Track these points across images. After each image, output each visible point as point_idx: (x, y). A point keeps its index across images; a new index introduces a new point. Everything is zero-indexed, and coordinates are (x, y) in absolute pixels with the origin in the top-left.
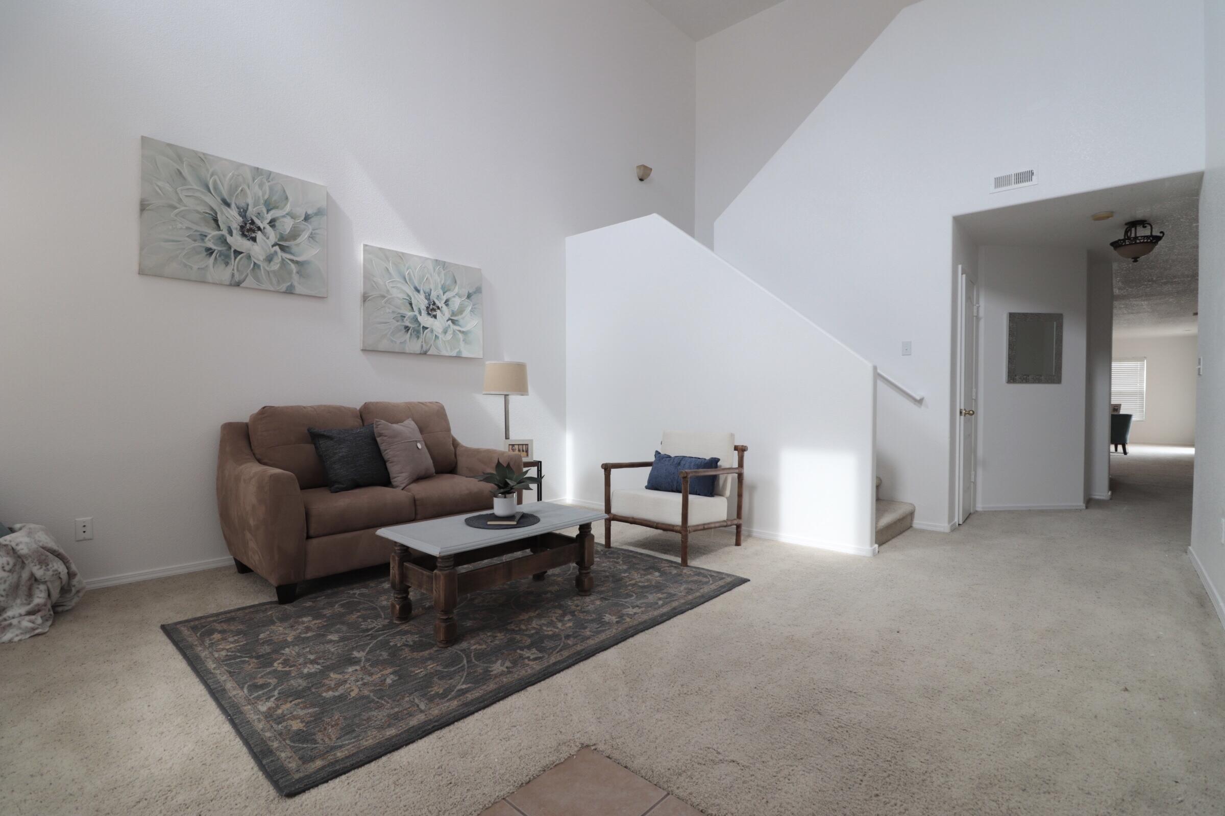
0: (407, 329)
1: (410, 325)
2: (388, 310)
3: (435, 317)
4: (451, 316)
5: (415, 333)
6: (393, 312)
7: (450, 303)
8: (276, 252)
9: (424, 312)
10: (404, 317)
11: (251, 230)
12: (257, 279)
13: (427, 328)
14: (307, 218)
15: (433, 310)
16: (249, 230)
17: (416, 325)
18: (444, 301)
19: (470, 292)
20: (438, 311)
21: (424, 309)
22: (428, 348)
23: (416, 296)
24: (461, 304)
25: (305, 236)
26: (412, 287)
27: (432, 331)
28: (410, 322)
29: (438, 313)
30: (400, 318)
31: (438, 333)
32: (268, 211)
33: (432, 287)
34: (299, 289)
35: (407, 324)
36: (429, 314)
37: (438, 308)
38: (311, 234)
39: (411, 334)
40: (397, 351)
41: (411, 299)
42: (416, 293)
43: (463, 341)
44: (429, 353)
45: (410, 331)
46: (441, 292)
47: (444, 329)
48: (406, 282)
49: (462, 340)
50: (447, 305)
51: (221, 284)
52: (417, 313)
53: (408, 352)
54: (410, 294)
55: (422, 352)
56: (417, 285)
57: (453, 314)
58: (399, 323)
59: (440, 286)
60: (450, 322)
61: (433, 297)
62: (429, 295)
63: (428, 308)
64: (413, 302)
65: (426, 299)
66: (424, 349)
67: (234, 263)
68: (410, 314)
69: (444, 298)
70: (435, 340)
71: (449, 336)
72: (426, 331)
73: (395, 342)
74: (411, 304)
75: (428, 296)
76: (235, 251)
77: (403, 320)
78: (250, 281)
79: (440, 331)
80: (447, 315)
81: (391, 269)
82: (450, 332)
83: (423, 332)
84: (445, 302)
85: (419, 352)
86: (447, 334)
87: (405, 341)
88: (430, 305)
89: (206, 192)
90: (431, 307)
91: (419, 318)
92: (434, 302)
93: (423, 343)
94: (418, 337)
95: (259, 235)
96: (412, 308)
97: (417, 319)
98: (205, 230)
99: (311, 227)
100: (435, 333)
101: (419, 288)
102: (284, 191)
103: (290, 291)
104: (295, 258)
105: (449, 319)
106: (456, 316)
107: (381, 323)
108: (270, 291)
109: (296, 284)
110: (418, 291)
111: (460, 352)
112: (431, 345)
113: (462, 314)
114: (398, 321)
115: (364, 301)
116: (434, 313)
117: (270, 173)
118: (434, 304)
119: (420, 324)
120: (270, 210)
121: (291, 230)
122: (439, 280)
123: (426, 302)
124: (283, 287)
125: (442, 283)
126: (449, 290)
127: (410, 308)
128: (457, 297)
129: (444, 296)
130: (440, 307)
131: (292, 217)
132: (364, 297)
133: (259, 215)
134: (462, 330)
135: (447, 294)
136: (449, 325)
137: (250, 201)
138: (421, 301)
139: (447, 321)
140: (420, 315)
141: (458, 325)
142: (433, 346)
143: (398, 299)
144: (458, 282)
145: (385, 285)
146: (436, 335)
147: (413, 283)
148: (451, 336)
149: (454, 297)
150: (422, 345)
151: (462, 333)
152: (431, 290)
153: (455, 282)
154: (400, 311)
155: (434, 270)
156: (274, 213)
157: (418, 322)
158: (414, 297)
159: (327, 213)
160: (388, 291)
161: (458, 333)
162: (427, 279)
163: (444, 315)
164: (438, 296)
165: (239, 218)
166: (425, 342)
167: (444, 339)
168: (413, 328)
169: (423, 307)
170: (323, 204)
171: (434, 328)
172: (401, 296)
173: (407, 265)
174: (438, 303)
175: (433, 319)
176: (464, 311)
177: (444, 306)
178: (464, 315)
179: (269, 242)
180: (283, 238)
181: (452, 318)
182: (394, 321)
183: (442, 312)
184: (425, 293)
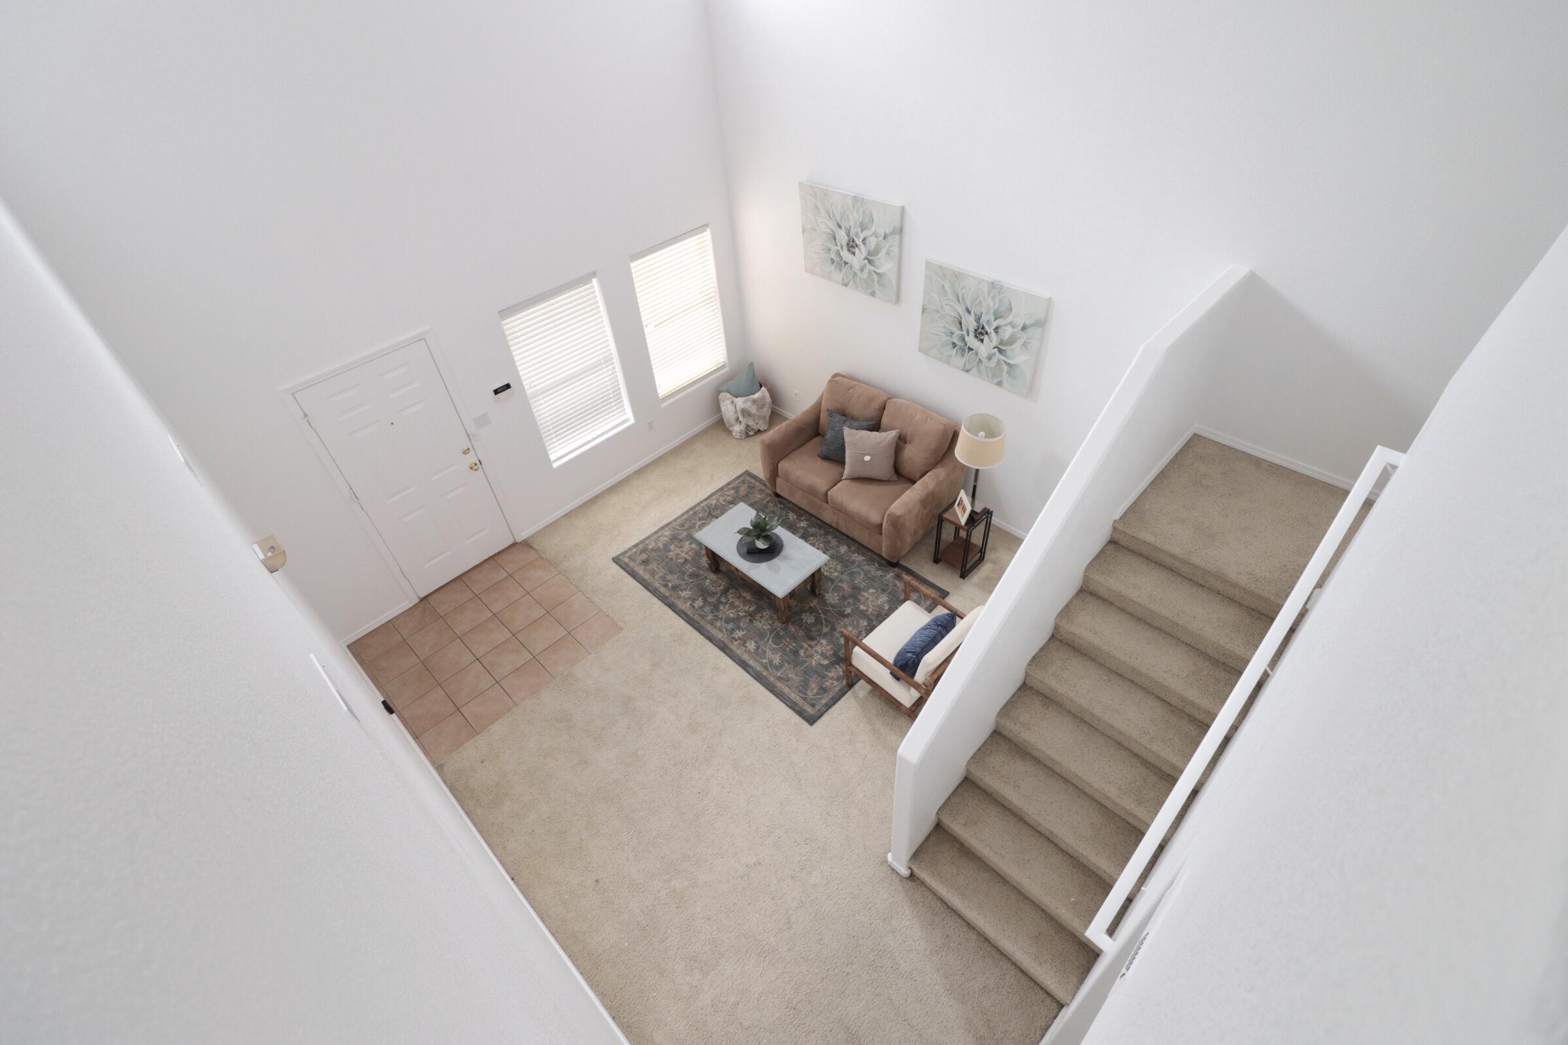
0: (954, 345)
1: (957, 342)
2: (940, 325)
3: (982, 341)
4: (999, 344)
5: (961, 351)
6: (944, 327)
7: (1000, 331)
8: (866, 264)
9: (972, 334)
10: (953, 334)
11: (852, 246)
12: (856, 283)
13: (972, 350)
14: (885, 237)
15: (981, 333)
17: (963, 344)
19: (1027, 323)
20: (986, 336)
21: (972, 331)
22: (970, 366)
23: (966, 316)
24: (1012, 335)
25: (883, 251)
26: (964, 307)
28: (958, 340)
29: (986, 338)
30: (949, 334)
31: (983, 357)
32: (862, 232)
33: (984, 310)
34: (879, 293)
35: (955, 341)
36: (976, 337)
37: (987, 333)
38: (888, 251)
39: (957, 351)
40: (944, 359)
41: (961, 318)
42: (966, 314)
43: (1007, 372)
44: (970, 373)
45: (956, 348)
46: (993, 318)
47: (989, 356)
48: (959, 301)
49: (1005, 371)
50: (996, 333)
51: (838, 283)
52: (965, 333)
53: (952, 364)
54: (961, 313)
55: (964, 370)
56: (968, 306)
58: (949, 338)
59: (992, 311)
60: (996, 350)
61: (983, 321)
62: (980, 318)
63: (976, 330)
64: (963, 322)
65: (976, 321)
66: (967, 366)
67: (844, 270)
68: (959, 332)
69: (995, 324)
70: (978, 363)
71: (993, 363)
72: (971, 352)
73: (943, 353)
74: (961, 323)
75: (978, 319)
76: (845, 262)
77: (951, 336)
78: (852, 284)
79: (985, 355)
80: (995, 342)
81: (947, 287)
82: (994, 360)
83: (968, 353)
84: (995, 329)
85: (961, 367)
86: (991, 361)
87: (951, 355)
88: (978, 328)
90: (980, 330)
91: (967, 338)
92: (983, 326)
95: (856, 250)
96: (961, 327)
97: (964, 338)
98: (829, 245)
99: (887, 245)
100: (979, 356)
101: (970, 309)
102: (871, 214)
103: (873, 294)
104: (877, 270)
105: (997, 347)
106: (1004, 345)
107: (933, 333)
108: (860, 290)
109: (877, 289)
110: (969, 312)
111: (1001, 382)
112: (974, 366)
113: (1011, 345)
115: (923, 312)
116: (982, 337)
117: (863, 198)
118: (983, 328)
119: (966, 344)
120: (864, 229)
121: (875, 247)
122: (992, 305)
123: (976, 324)
124: (869, 290)
125: (996, 307)
126: (1000, 317)
127: (959, 327)
128: (1009, 327)
129: (995, 321)
130: (989, 332)
131: (876, 237)
132: (923, 309)
133: (857, 234)
134: (1008, 361)
135: (998, 321)
136: (995, 353)
137: (852, 224)
138: (970, 323)
139: (994, 348)
140: (968, 335)
141: (1005, 356)
142: (975, 368)
143: (951, 316)
144: (1014, 310)
145: (940, 301)
146: (980, 359)
147: (965, 304)
148: (995, 364)
149: (1006, 325)
150: (965, 364)
151: (1008, 364)
152: (982, 314)
153: (1011, 310)
154: (951, 328)
155: (989, 293)
156: (866, 233)
157: (965, 341)
158: (965, 318)
159: (900, 231)
160: (942, 307)
161: (1003, 362)
162: (980, 301)
163: (991, 341)
164: (988, 321)
165: (847, 238)
166: (968, 362)
167: (987, 365)
168: (960, 346)
169: (972, 329)
170: (897, 224)
171: (979, 351)
172: (953, 314)
173: (962, 285)
174: (987, 328)
175: (980, 343)
176: (1015, 342)
177: (993, 332)
178: (1013, 346)
179: (863, 257)
180: (869, 253)
181: (1000, 347)
182: (944, 335)
183: (989, 338)
184: (975, 315)
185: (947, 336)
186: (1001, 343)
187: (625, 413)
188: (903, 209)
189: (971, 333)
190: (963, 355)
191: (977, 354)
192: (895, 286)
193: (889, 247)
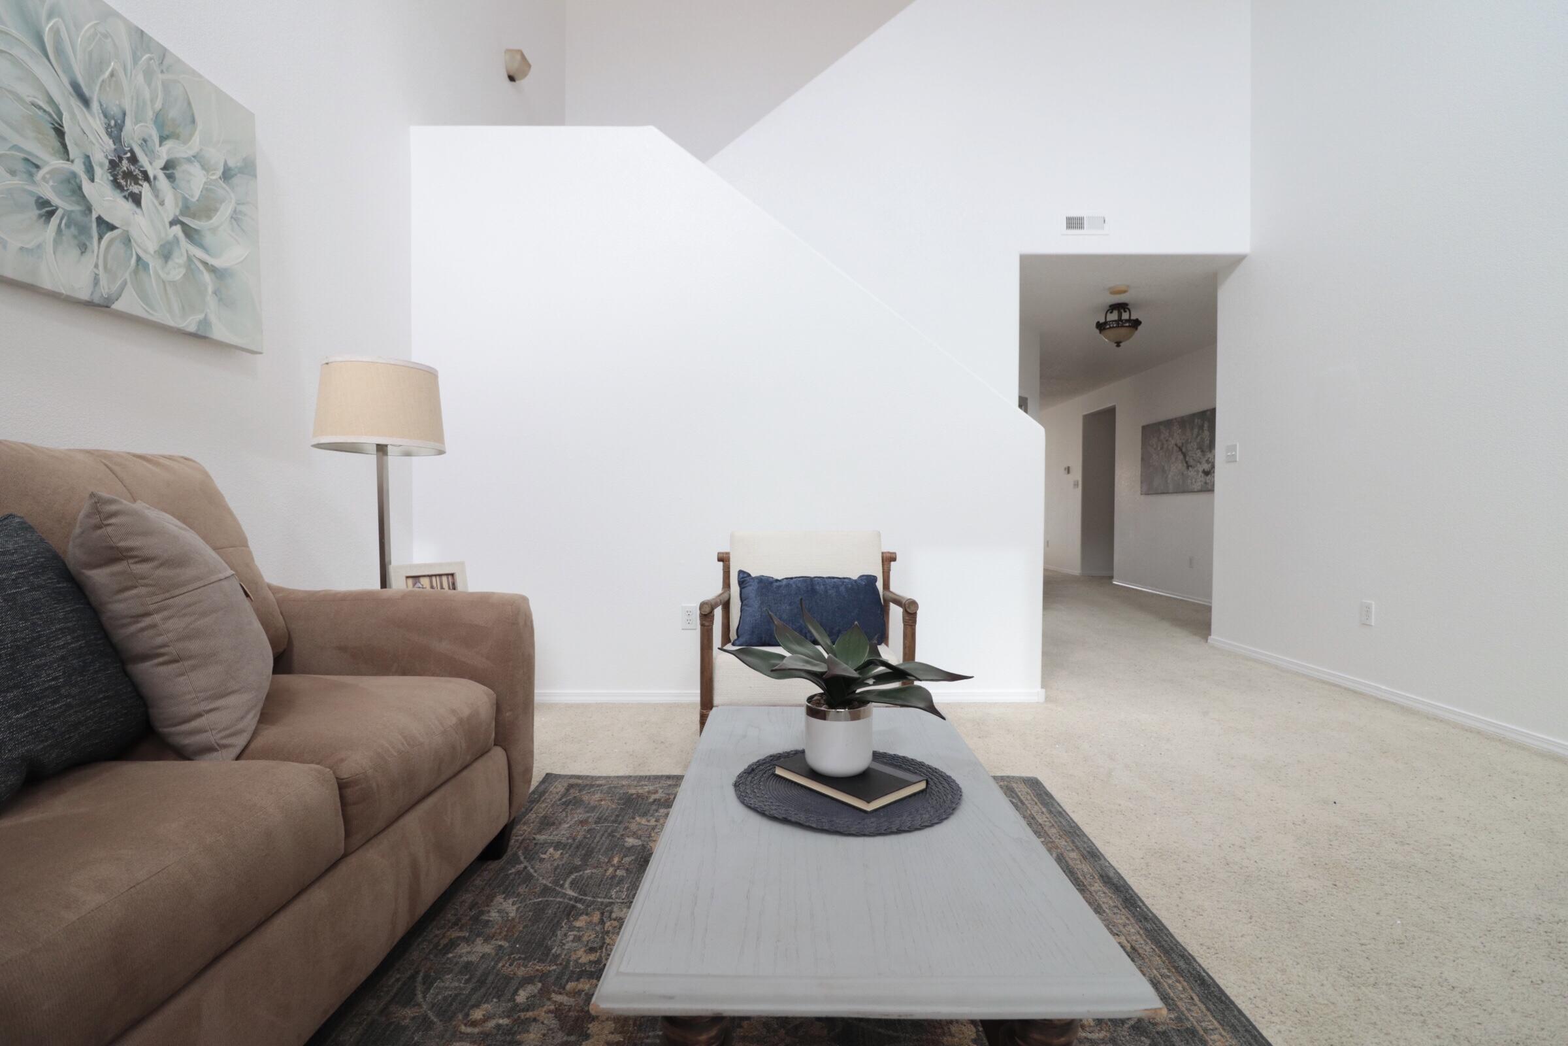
0: (47, 210)
1: (56, 200)
3: (136, 199)
4: (182, 213)
5: (73, 230)
7: (178, 173)
9: (102, 174)
10: (38, 167)
13: (112, 228)
15: (131, 176)
17: (77, 207)
18: (161, 163)
19: (229, 163)
20: (146, 184)
21: (101, 165)
22: (113, 289)
23: (79, 116)
24: (207, 190)
26: (63, 80)
28: (56, 193)
29: (145, 191)
30: (21, 166)
31: (145, 251)
33: (127, 105)
35: (47, 192)
36: (117, 185)
37: (145, 176)
39: (59, 230)
40: (6, 273)
41: (60, 114)
42: (75, 103)
43: (215, 293)
44: (117, 306)
45: (55, 220)
46: (154, 133)
47: (162, 246)
48: (44, 54)
49: (210, 290)
50: (170, 177)
52: (78, 167)
53: (47, 284)
54: (57, 98)
55: (95, 299)
56: (79, 80)
57: (186, 209)
59: (150, 113)
60: (177, 229)
61: (133, 132)
62: (120, 127)
63: (113, 164)
64: (66, 129)
65: (109, 134)
66: (103, 291)
68: (58, 163)
69: (163, 153)
70: (136, 272)
71: (175, 271)
72: (109, 236)
73: (4, 244)
74: (60, 132)
75: (115, 129)
77: (31, 175)
79: (152, 246)
80: (171, 209)
82: (179, 259)
83: (100, 238)
84: (165, 168)
85: (83, 297)
86: (170, 263)
87: (42, 248)
88: (121, 159)
90: (125, 165)
91: (87, 187)
92: (132, 151)
93: (101, 272)
96: (64, 146)
97: (80, 188)
100: (135, 247)
101: (85, 90)
105: (177, 220)
106: (193, 216)
110: (83, 100)
111: (205, 322)
112: (125, 284)
113: (209, 218)
116: (134, 188)
118: (134, 158)
119: (89, 209)
122: (146, 95)
123: (110, 144)
125: (158, 105)
126: (175, 136)
127: (58, 145)
128: (196, 165)
129: (160, 145)
130: (151, 176)
134: (211, 261)
135: (169, 144)
136: (177, 240)
138: (95, 136)
139: (170, 224)
140: (92, 179)
141: (201, 246)
142: (129, 288)
143: (19, 98)
144: (201, 124)
146: (139, 258)
147: (68, 69)
148: (183, 271)
149: (190, 161)
150: (96, 276)
151: (212, 270)
152: (124, 114)
153: (195, 121)
154: (24, 144)
155: (136, 57)
157: (86, 198)
158: (73, 116)
161: (201, 267)
162: (112, 75)
163: (162, 204)
164: (145, 141)
166: (106, 269)
167: (163, 275)
168: (68, 214)
169: (100, 157)
171: (134, 234)
174: (144, 162)
175: (129, 206)
176: (216, 210)
177: (161, 176)
178: (214, 221)
181: (184, 220)
183: (156, 193)
184: (105, 115)
185: (13, 173)
189: (98, 172)
190: (83, 248)
191: (127, 240)
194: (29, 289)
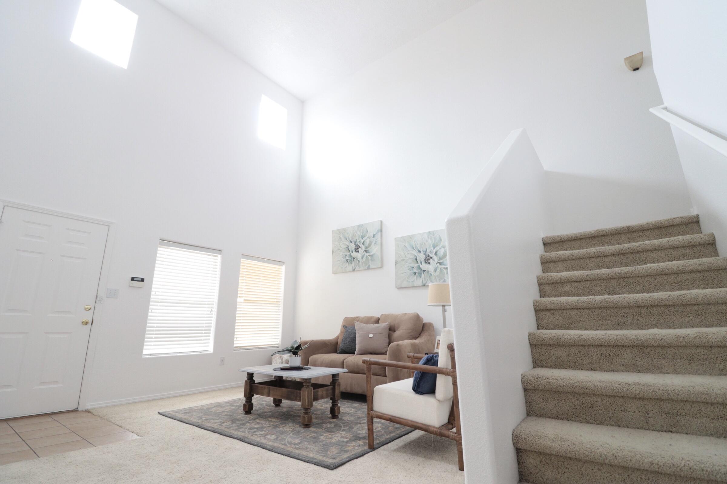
0: (415, 273)
2: (406, 266)
3: (429, 263)
4: (439, 260)
5: (419, 275)
6: (408, 266)
7: (438, 253)
8: (364, 254)
9: (423, 263)
10: (413, 268)
12: (359, 267)
13: (425, 271)
14: (374, 236)
15: (429, 259)
16: (357, 249)
17: (419, 271)
18: (434, 253)
20: (431, 259)
21: (423, 261)
22: (426, 281)
23: (419, 255)
24: (445, 252)
25: (373, 243)
26: (417, 251)
27: (428, 272)
28: (417, 270)
29: (431, 261)
31: (432, 272)
32: (362, 239)
33: (427, 247)
34: (372, 267)
35: (415, 271)
36: (426, 263)
37: (431, 258)
38: (375, 242)
39: (417, 276)
40: (410, 286)
41: (416, 257)
42: (419, 253)
44: (426, 285)
46: (433, 249)
47: (435, 270)
48: (414, 249)
49: (446, 273)
50: (436, 255)
51: (350, 272)
52: (419, 264)
53: (415, 286)
54: (416, 255)
55: (423, 285)
56: (419, 249)
58: (411, 271)
59: (432, 245)
60: (438, 264)
61: (428, 253)
62: (426, 252)
63: (425, 259)
65: (424, 255)
66: (424, 283)
67: (353, 262)
68: (417, 265)
69: (435, 251)
70: (430, 277)
72: (425, 272)
73: (410, 282)
74: (416, 260)
75: (425, 254)
76: (353, 258)
78: (357, 268)
79: (432, 270)
80: (437, 260)
81: (407, 245)
82: (438, 270)
83: (423, 273)
85: (421, 285)
86: (437, 272)
87: (414, 280)
89: (345, 240)
90: (427, 258)
91: (421, 266)
93: (423, 280)
94: (421, 277)
95: (360, 249)
96: (417, 262)
98: (346, 254)
100: (430, 272)
102: (367, 229)
103: (369, 268)
104: (370, 254)
105: (438, 262)
106: (442, 259)
107: (402, 273)
108: (362, 270)
109: (370, 265)
110: (420, 252)
113: (445, 257)
114: (410, 270)
115: (396, 264)
116: (429, 261)
117: (362, 224)
118: (429, 256)
119: (421, 270)
121: (369, 243)
122: (431, 242)
123: (425, 256)
124: (367, 267)
125: (433, 243)
126: (437, 246)
127: (416, 262)
128: (442, 248)
131: (369, 238)
132: (396, 262)
133: (360, 242)
134: (445, 267)
135: (436, 248)
136: (438, 266)
137: (357, 238)
138: (421, 257)
139: (436, 264)
140: (422, 264)
141: (443, 265)
142: (429, 280)
143: (411, 259)
144: (442, 239)
145: (404, 254)
146: (430, 274)
147: (417, 249)
148: (439, 272)
149: (440, 249)
150: (423, 281)
152: (427, 249)
153: (441, 240)
154: (412, 265)
155: (428, 238)
156: (364, 239)
157: (420, 268)
158: (418, 256)
159: (381, 231)
160: (406, 256)
161: (443, 269)
162: (424, 244)
163: (434, 261)
164: (431, 251)
165: (355, 246)
166: (424, 279)
167: (435, 275)
169: (423, 260)
170: (379, 228)
171: (429, 269)
172: (412, 257)
173: (414, 241)
174: (431, 255)
175: (429, 265)
176: (447, 255)
177: (434, 256)
178: (447, 258)
179: (363, 251)
180: (366, 248)
181: (439, 261)
182: (409, 271)
184: (423, 252)
186: (440, 259)
187: (208, 346)
188: (381, 222)
189: (423, 262)
192: (380, 258)
193: (376, 240)
194: (413, 287)
